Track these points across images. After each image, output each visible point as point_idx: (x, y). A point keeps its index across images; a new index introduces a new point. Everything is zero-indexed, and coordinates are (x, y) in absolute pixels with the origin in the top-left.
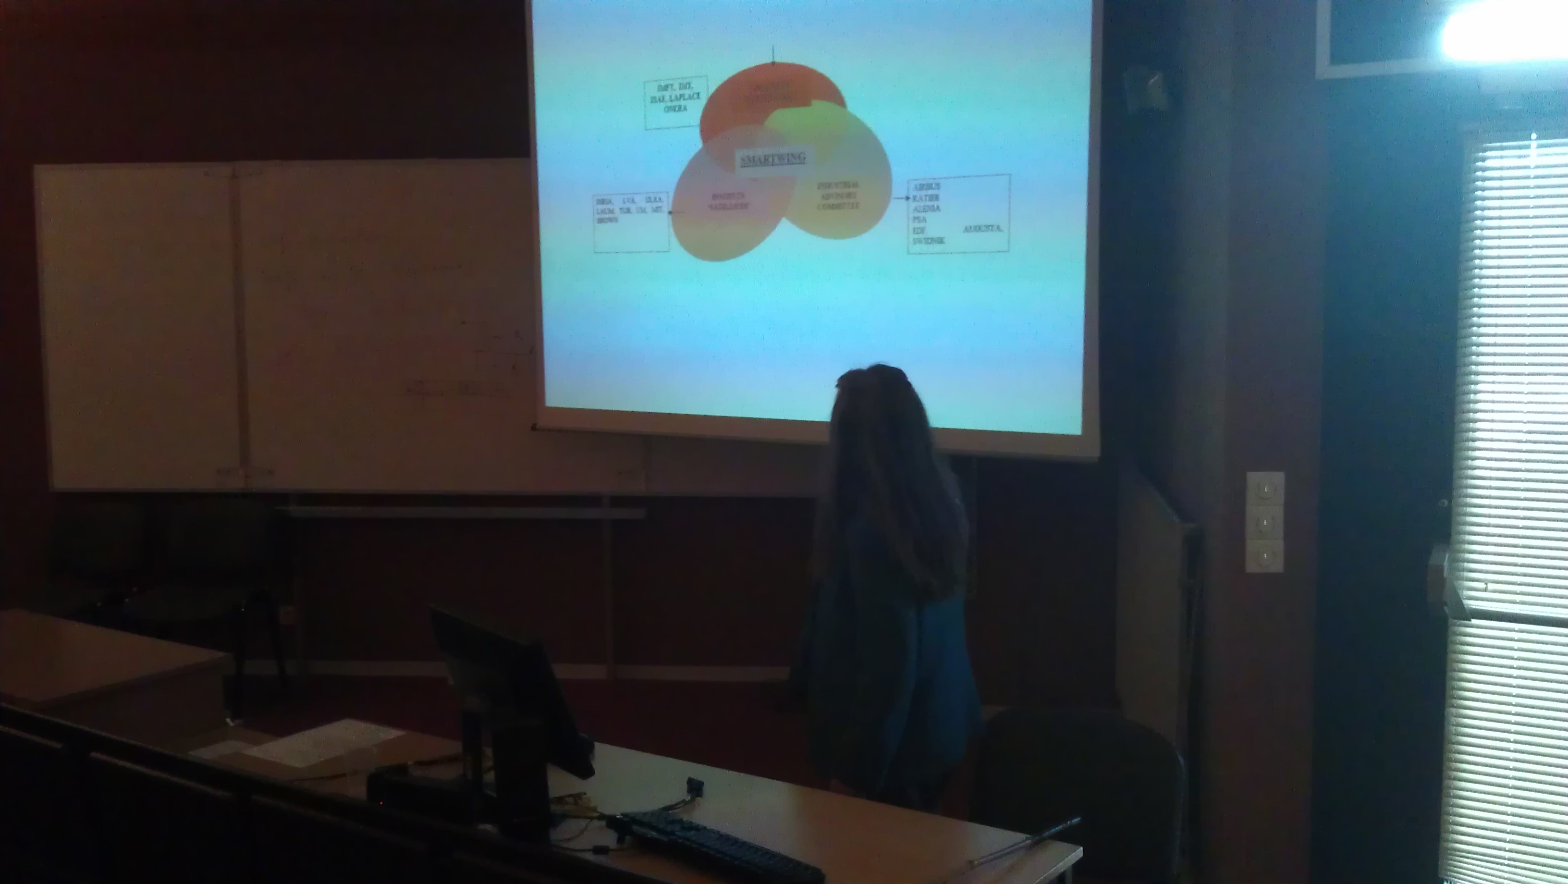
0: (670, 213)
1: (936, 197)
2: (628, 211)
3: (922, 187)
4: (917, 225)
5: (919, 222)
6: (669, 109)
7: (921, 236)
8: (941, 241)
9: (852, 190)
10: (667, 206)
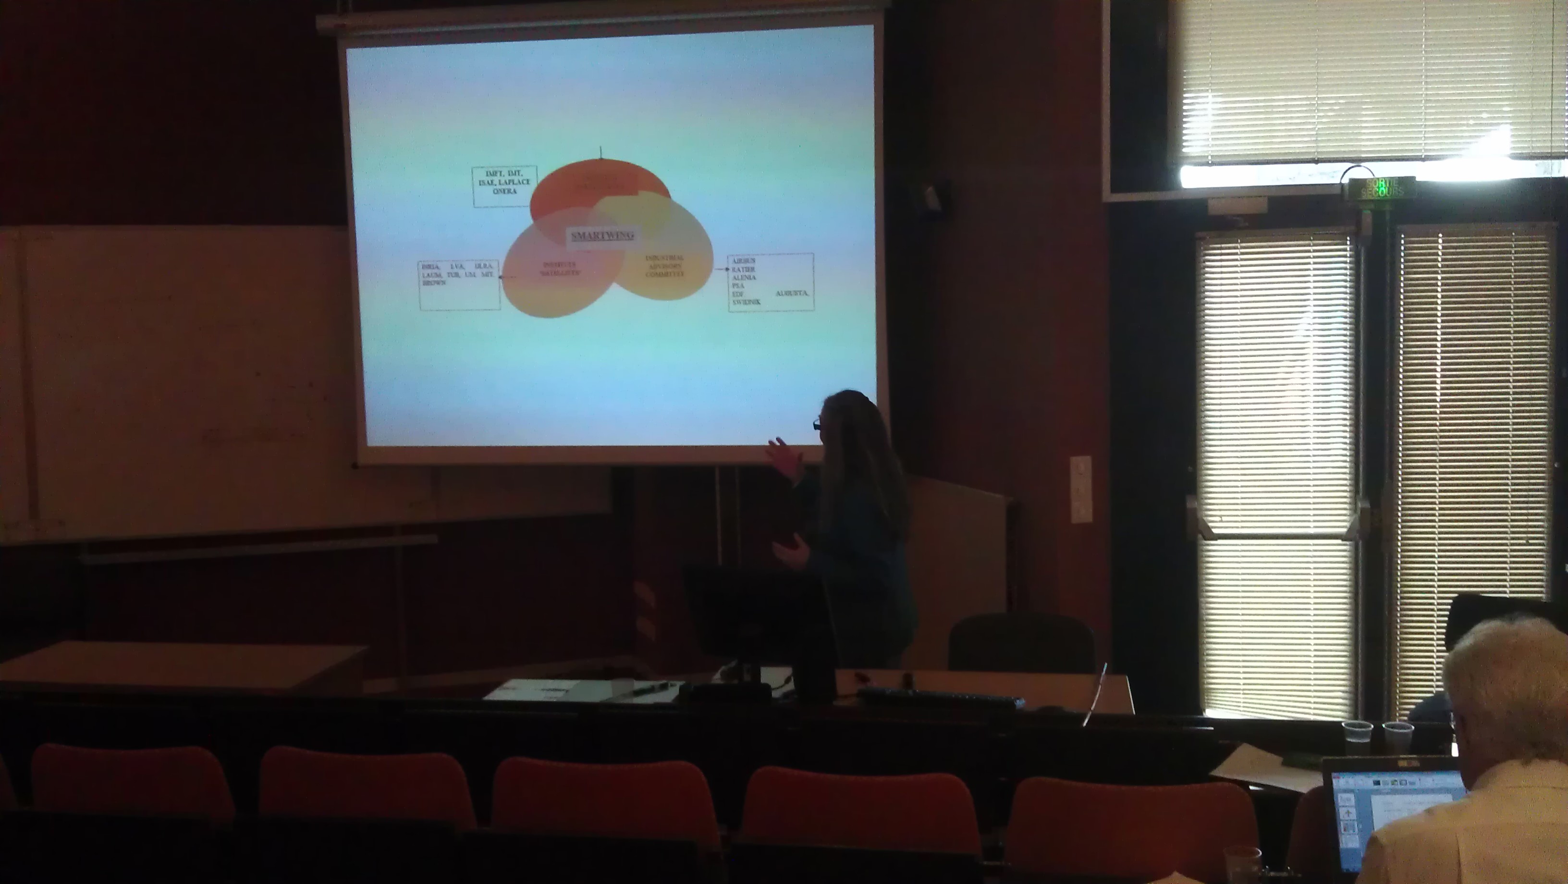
0: (500, 277)
1: (753, 269)
2: (457, 275)
3: (740, 261)
4: (736, 289)
5: (738, 287)
6: (497, 192)
7: (740, 298)
8: (758, 302)
9: (678, 262)
10: (497, 271)
